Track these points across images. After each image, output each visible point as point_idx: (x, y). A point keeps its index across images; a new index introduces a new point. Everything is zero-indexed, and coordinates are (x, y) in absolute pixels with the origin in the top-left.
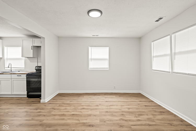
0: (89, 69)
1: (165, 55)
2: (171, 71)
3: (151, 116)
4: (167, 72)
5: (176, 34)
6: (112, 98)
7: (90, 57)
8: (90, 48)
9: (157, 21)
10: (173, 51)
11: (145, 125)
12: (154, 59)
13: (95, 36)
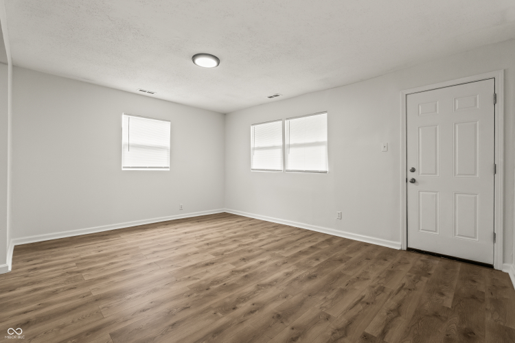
0: (123, 169)
1: (274, 147)
2: (282, 169)
3: (269, 233)
4: (277, 171)
5: (291, 120)
6: (188, 226)
7: (125, 140)
8: (124, 118)
9: (271, 97)
10: (287, 143)
11: (272, 242)
12: (256, 152)
13: (146, 94)
